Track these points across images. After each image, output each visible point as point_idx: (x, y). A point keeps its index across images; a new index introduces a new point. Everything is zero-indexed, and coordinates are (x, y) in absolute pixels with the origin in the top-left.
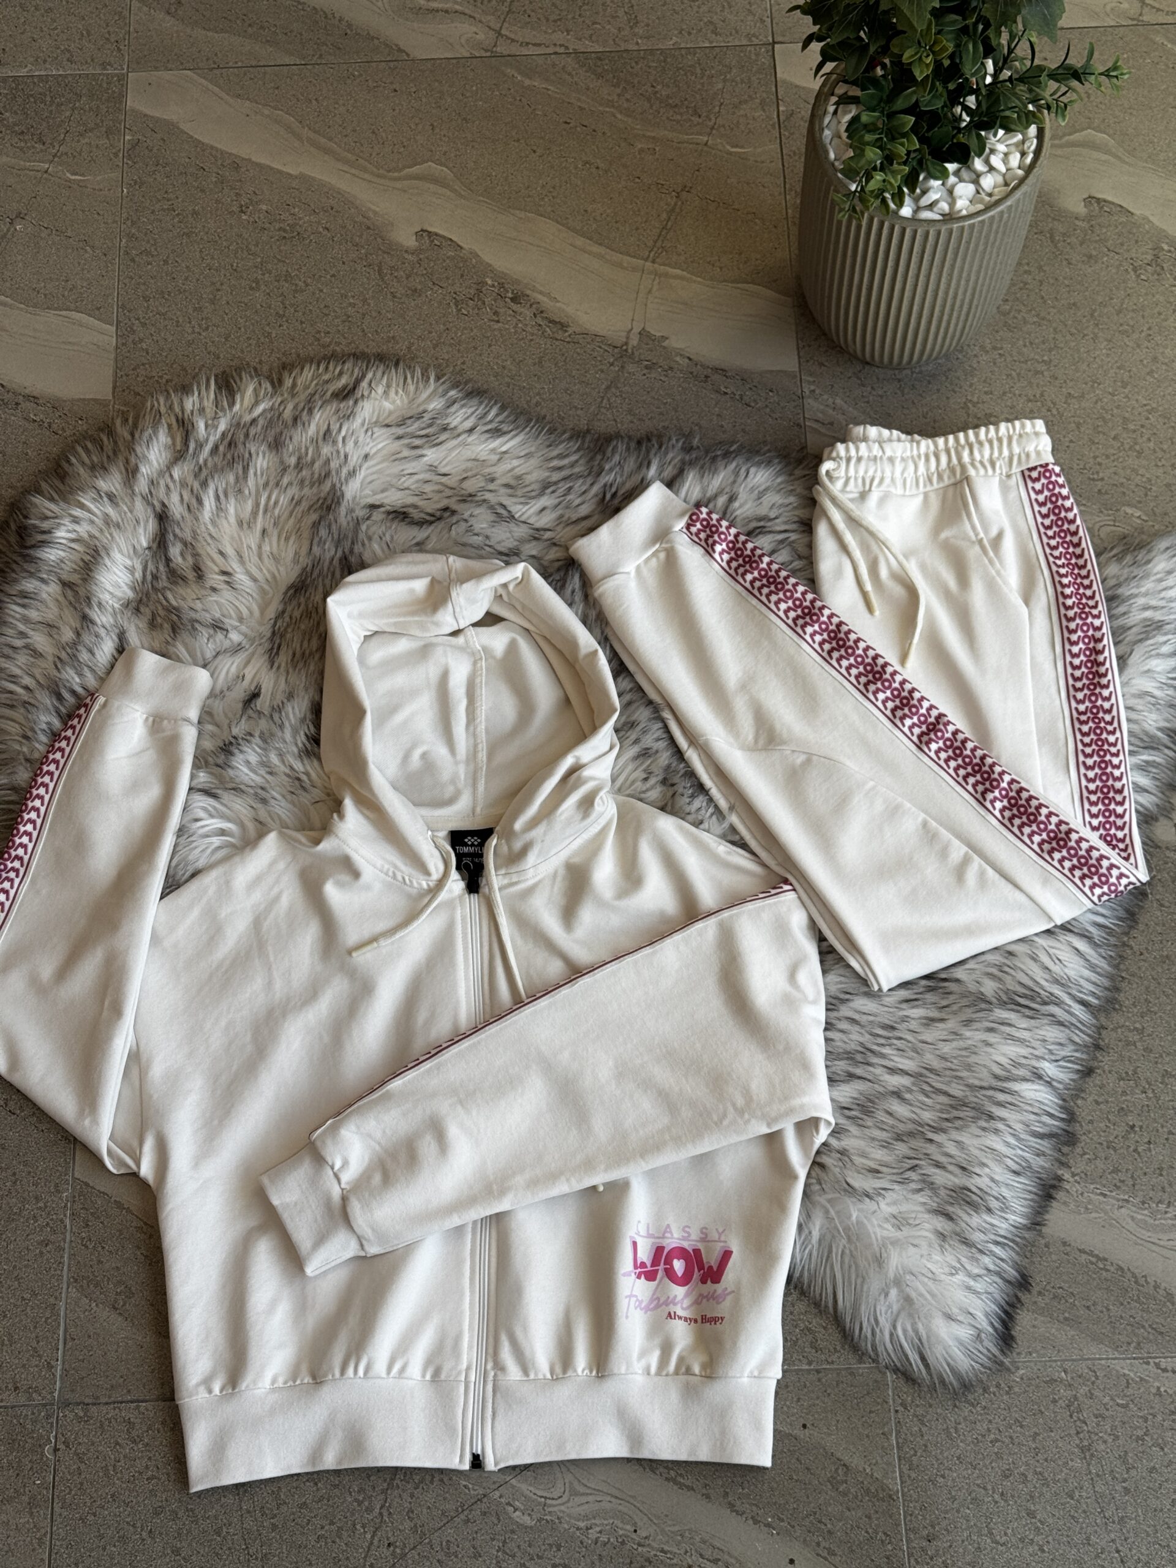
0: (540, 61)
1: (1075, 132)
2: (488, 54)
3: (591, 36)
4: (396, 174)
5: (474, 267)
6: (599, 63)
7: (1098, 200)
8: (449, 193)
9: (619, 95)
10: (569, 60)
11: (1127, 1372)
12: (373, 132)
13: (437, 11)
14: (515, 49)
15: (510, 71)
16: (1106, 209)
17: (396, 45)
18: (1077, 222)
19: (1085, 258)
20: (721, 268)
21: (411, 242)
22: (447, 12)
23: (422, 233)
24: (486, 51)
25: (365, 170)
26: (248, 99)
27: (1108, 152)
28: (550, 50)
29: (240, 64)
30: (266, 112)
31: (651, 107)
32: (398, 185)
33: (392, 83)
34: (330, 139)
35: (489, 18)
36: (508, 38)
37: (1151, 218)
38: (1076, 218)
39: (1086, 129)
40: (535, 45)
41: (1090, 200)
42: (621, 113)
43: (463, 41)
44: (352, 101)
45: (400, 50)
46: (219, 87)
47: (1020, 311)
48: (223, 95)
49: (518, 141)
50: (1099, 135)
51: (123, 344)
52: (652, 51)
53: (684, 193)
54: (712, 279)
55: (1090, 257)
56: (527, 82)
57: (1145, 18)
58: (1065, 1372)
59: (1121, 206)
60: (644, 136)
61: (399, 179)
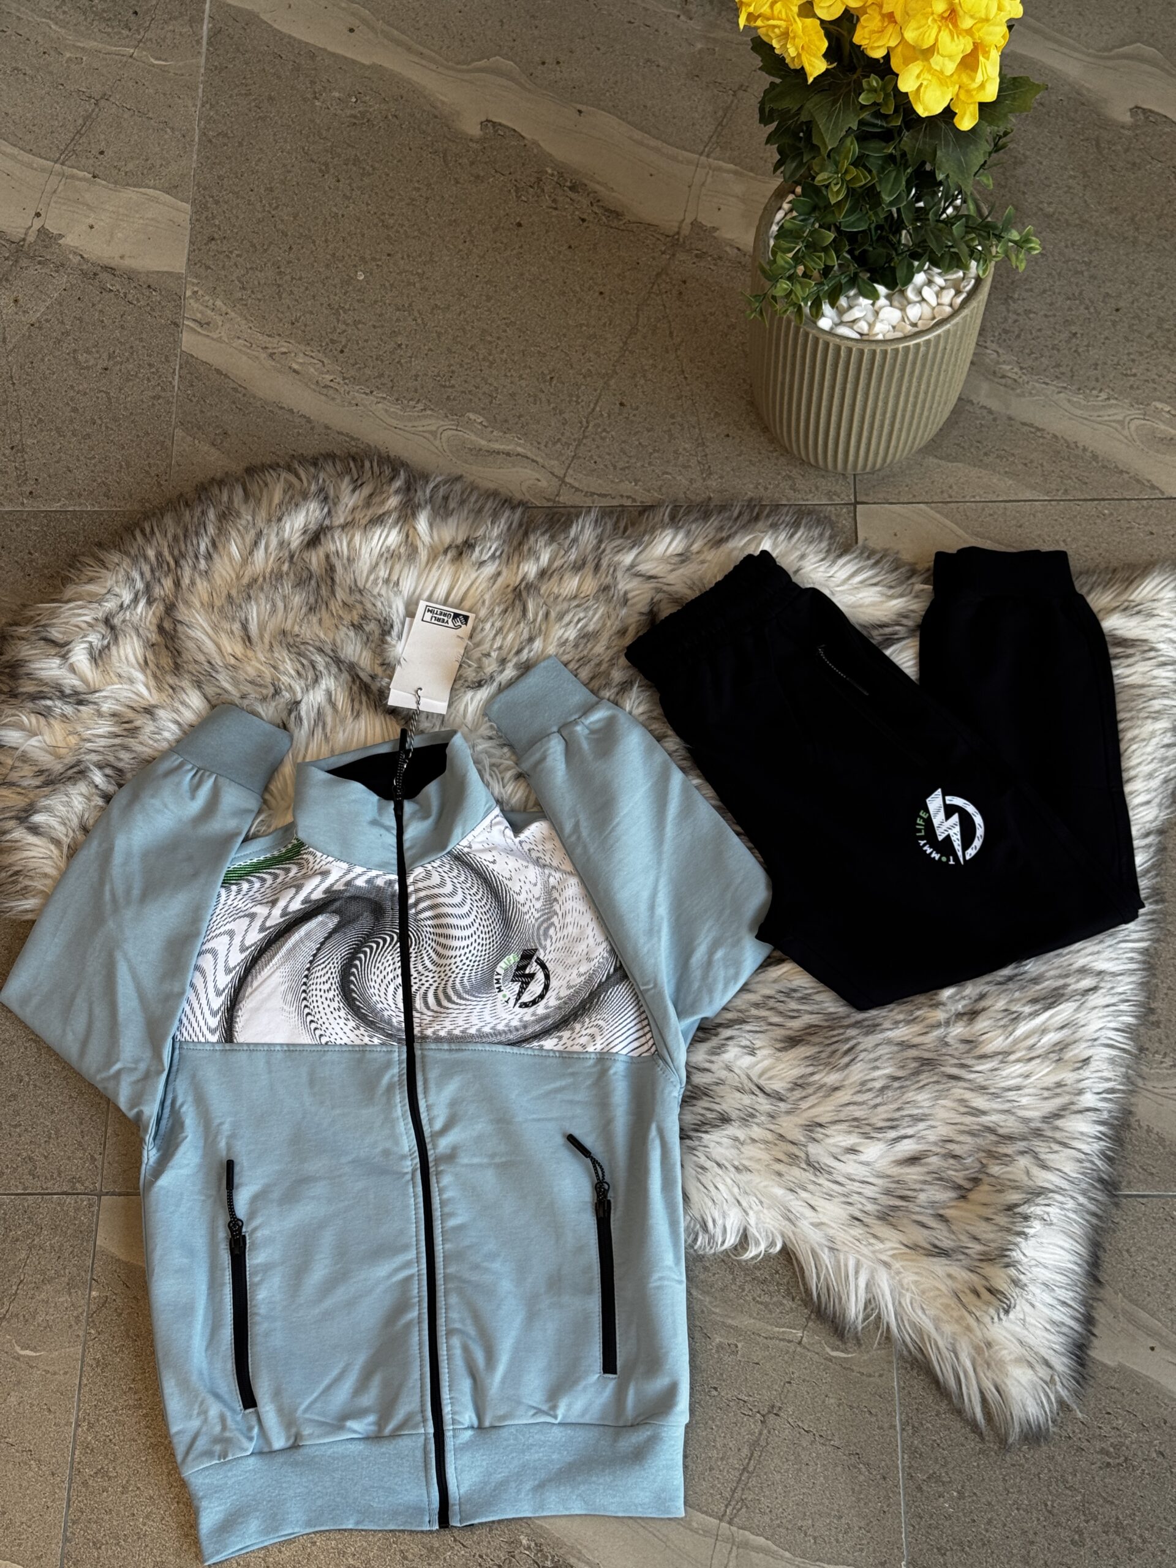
1: (1124, 45)
4: (465, 67)
5: (535, 156)
7: (1144, 111)
8: (514, 86)
12: (445, 27)
16: (1151, 118)
18: (1122, 131)
19: (1128, 165)
21: (475, 131)
23: (486, 123)
27: (1155, 65)
32: (467, 77)
34: (403, 32)
38: (1123, 127)
39: (1135, 42)
41: (1136, 110)
49: (583, 38)
50: (1148, 48)
51: (197, 220)
53: (741, 92)
55: (1134, 164)
59: (1165, 116)
60: (705, 37)
61: (468, 71)
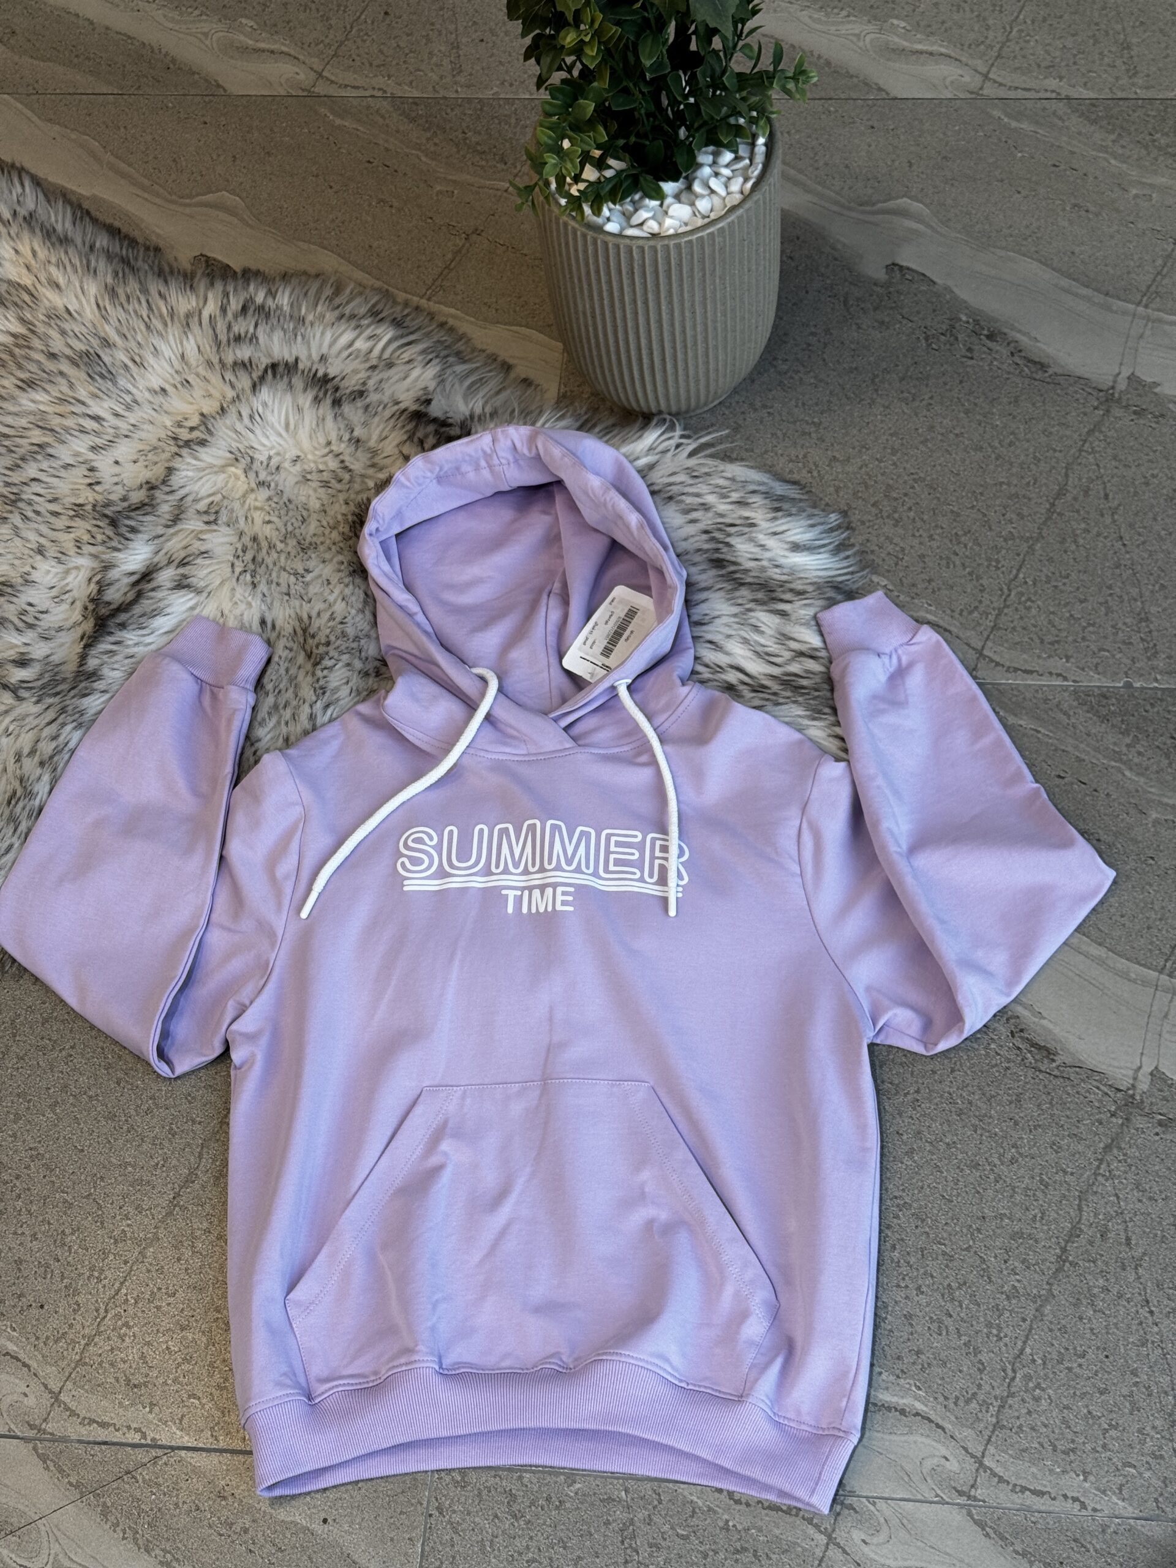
0: (355, 102)
1: (889, 200)
2: (305, 94)
3: (411, 83)
4: (188, 201)
6: (415, 107)
7: (901, 268)
8: (236, 221)
9: (428, 139)
10: (385, 103)
11: (695, 1499)
12: (174, 160)
13: (263, 51)
14: (333, 91)
15: (323, 111)
16: (908, 276)
17: (216, 81)
18: (875, 288)
19: (876, 324)
20: (497, 310)
22: (272, 52)
23: (200, 258)
24: (303, 90)
25: (158, 195)
26: (58, 124)
27: (920, 221)
28: (367, 94)
29: (58, 91)
30: (73, 136)
31: (458, 152)
32: (188, 211)
33: (203, 116)
34: (130, 165)
35: (313, 60)
36: (328, 79)
37: (955, 290)
38: (875, 284)
39: (903, 196)
40: (354, 87)
41: (893, 267)
42: (426, 156)
43: (283, 81)
44: (159, 132)
45: (219, 86)
46: (33, 111)
47: (799, 371)
48: (35, 119)
49: (317, 176)
50: (915, 204)
52: (469, 100)
53: (474, 236)
54: (485, 320)
55: (883, 322)
56: (338, 122)
57: (985, 92)
58: (627, 1491)
59: (924, 275)
60: (445, 178)
61: (189, 205)
